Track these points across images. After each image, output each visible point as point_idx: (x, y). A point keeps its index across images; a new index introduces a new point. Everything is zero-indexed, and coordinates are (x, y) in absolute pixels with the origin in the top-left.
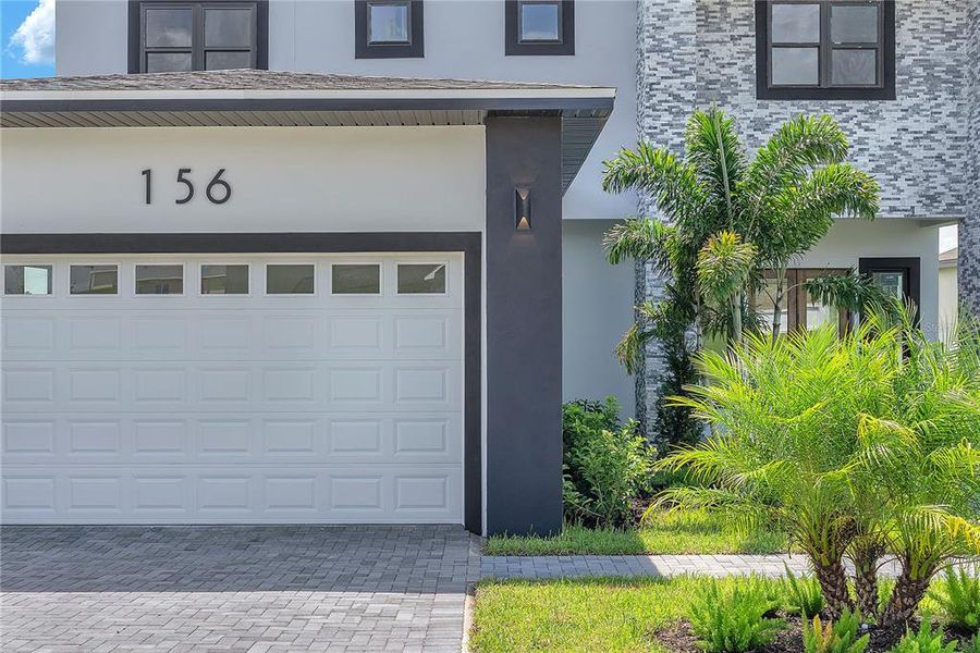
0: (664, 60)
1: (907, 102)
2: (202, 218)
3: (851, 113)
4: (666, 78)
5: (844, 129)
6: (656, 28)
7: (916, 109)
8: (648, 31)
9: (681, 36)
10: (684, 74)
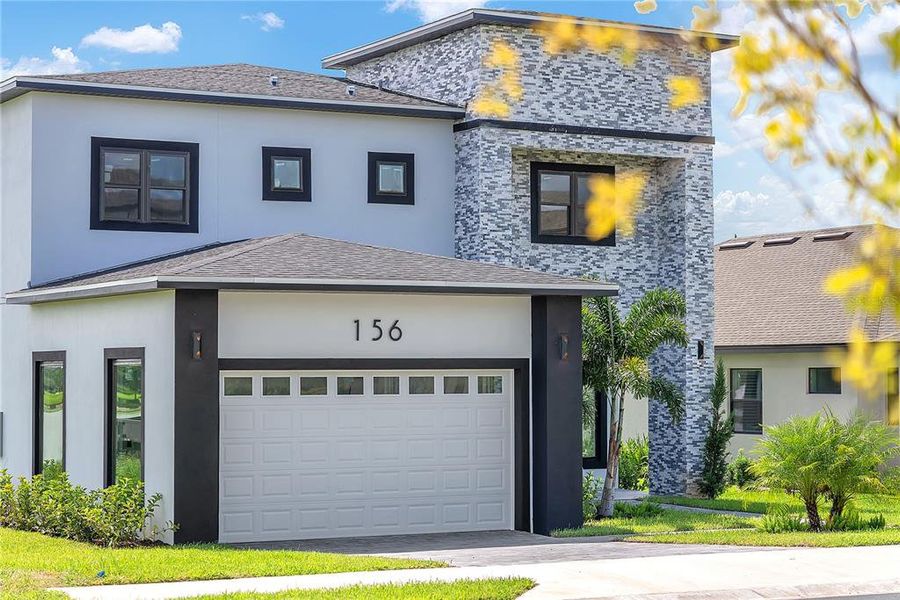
0: (492, 218)
1: (623, 248)
2: (386, 349)
3: (589, 254)
4: (493, 231)
5: (585, 266)
6: (487, 195)
7: (627, 253)
8: (482, 197)
9: (503, 202)
10: (504, 229)
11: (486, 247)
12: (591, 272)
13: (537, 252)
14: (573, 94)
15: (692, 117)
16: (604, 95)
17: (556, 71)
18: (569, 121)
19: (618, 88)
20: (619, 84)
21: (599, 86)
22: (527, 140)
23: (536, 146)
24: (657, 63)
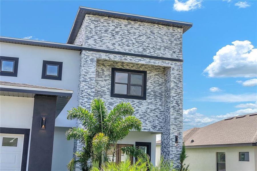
0: (86, 84)
1: (149, 101)
3: (135, 103)
4: (87, 89)
5: (133, 107)
6: (84, 75)
7: (151, 103)
8: (82, 76)
9: (91, 78)
10: (91, 89)
11: (83, 95)
12: (136, 109)
13: (113, 101)
14: (124, 41)
15: (174, 52)
16: (137, 42)
17: (117, 33)
18: (122, 50)
19: (143, 40)
20: (143, 38)
21: (135, 39)
22: (104, 56)
23: (107, 58)
24: (160, 32)
